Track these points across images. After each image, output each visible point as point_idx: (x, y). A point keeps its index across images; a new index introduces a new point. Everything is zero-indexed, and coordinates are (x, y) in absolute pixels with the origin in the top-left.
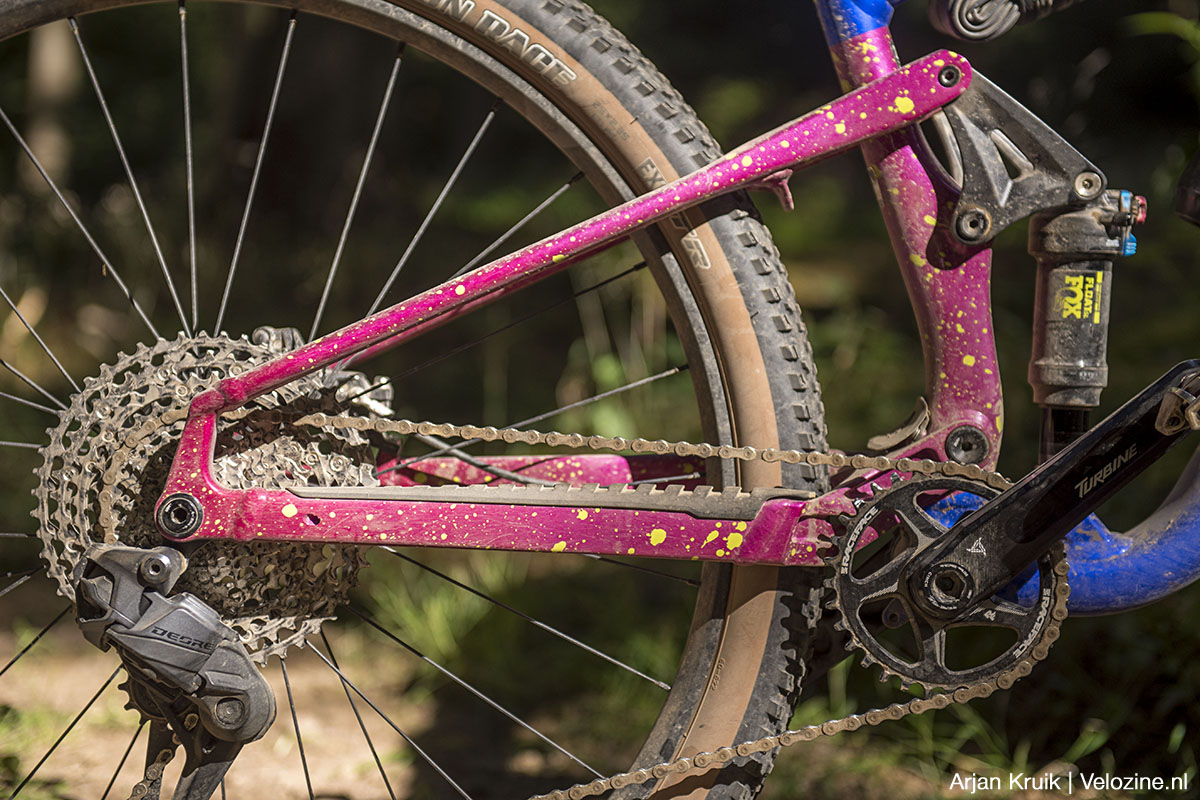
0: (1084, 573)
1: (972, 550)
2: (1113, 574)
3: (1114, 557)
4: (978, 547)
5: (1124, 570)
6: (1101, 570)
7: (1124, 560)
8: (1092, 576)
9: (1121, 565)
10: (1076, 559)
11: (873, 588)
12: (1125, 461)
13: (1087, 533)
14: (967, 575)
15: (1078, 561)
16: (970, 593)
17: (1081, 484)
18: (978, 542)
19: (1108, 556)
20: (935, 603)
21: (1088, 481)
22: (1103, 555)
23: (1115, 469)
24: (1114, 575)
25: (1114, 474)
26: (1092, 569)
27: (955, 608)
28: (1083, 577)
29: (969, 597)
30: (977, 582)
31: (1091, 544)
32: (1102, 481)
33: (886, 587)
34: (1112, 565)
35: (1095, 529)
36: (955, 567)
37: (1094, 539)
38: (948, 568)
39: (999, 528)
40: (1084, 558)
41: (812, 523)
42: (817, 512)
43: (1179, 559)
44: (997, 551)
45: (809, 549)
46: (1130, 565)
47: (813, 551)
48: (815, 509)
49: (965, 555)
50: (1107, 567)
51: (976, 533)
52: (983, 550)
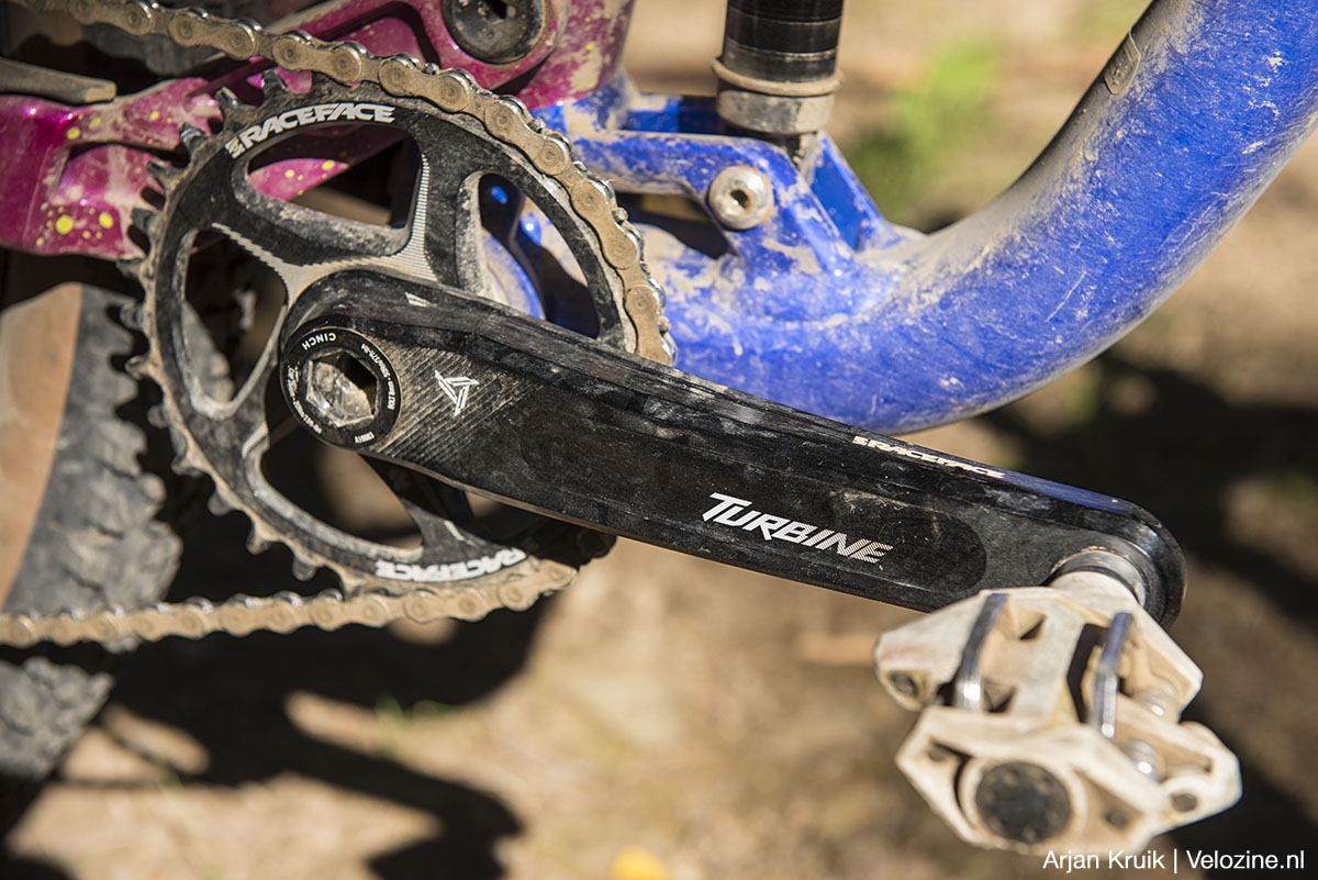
0: (759, 350)
1: (445, 383)
2: (824, 361)
3: (838, 319)
4: (458, 389)
5: (849, 357)
6: (798, 349)
7: (854, 332)
8: (774, 359)
9: (845, 346)
10: (749, 313)
11: (253, 228)
12: (841, 550)
13: (788, 251)
14: (391, 405)
15: (752, 319)
16: (368, 437)
17: (728, 500)
18: (467, 383)
19: (823, 315)
20: (292, 386)
21: (746, 511)
22: (811, 311)
23: (809, 543)
24: (826, 366)
25: (800, 547)
26: (779, 345)
27: (318, 429)
28: (755, 361)
29: (357, 440)
30: (398, 434)
31: (793, 279)
32: (767, 537)
33: (276, 254)
34: (825, 340)
35: (807, 242)
36: (386, 373)
37: (803, 267)
38: (371, 362)
39: (521, 405)
40: (768, 312)
41: (118, 159)
42: (118, 136)
43: (979, 352)
44: (480, 432)
45: (106, 221)
46: (867, 346)
47: (117, 224)
48: (115, 127)
49: (424, 375)
50: (814, 343)
51: (479, 366)
52: (460, 403)
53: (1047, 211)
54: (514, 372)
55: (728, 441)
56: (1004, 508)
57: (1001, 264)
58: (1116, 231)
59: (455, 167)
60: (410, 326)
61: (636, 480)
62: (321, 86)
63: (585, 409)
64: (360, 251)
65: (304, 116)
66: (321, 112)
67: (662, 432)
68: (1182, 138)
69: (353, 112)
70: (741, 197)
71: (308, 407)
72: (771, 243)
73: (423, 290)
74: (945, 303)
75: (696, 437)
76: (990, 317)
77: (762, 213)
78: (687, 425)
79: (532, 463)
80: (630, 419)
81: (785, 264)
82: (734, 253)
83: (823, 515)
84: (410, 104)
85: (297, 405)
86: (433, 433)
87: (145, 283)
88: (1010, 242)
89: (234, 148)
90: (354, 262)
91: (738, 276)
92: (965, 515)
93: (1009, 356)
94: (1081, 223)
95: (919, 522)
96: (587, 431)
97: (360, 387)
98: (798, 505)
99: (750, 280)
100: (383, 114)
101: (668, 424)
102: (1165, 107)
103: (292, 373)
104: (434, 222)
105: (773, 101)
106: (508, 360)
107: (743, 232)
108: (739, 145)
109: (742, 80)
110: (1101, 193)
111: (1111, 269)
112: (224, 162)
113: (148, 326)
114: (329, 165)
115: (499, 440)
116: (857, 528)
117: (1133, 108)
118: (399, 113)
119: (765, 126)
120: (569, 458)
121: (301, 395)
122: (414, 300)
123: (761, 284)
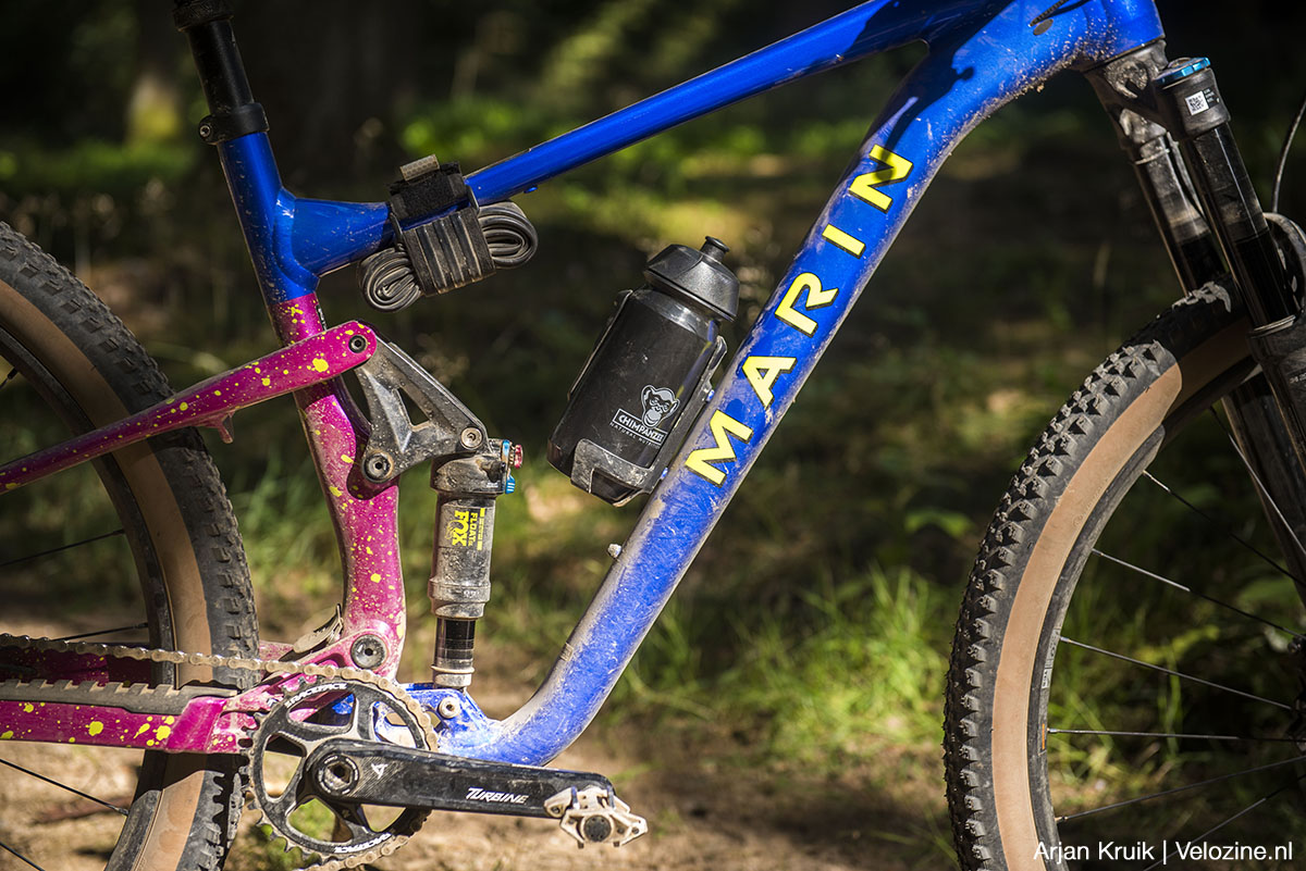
1: (375, 768)
3: (485, 745)
4: (379, 769)
6: (474, 757)
7: (491, 748)
9: (489, 752)
11: (292, 732)
12: (512, 801)
13: (466, 724)
14: (356, 779)
15: (456, 749)
16: (347, 792)
18: (383, 767)
19: (479, 744)
20: (320, 778)
21: (481, 793)
22: (476, 743)
23: (502, 800)
25: (499, 803)
26: (467, 757)
27: (329, 792)
29: (344, 793)
30: (358, 789)
31: (468, 734)
32: (488, 801)
33: (303, 738)
34: (482, 752)
35: (471, 721)
36: (354, 767)
37: (471, 729)
38: (350, 765)
39: (404, 770)
40: (461, 746)
41: (234, 717)
42: (237, 708)
43: (534, 747)
44: (388, 783)
45: (230, 739)
46: (496, 751)
47: (234, 740)
48: (237, 705)
49: (368, 766)
50: (478, 753)
51: (388, 760)
52: (380, 774)
53: (550, 700)
54: (401, 760)
55: (475, 770)
56: (562, 777)
57: (537, 718)
58: (573, 702)
59: (367, 701)
60: (361, 752)
61: (443, 789)
62: (320, 679)
63: (427, 767)
64: (333, 734)
65: (314, 690)
66: (320, 688)
67: (453, 771)
68: (590, 670)
69: (331, 687)
70: (449, 707)
71: (325, 784)
72: (460, 722)
73: (360, 742)
74: (521, 733)
75: (464, 770)
76: (536, 735)
77: (456, 712)
78: (461, 767)
79: (407, 790)
80: (442, 768)
81: (465, 728)
82: (447, 728)
83: (506, 790)
84: (351, 682)
85: (322, 784)
86: (371, 786)
87: (250, 757)
88: (539, 711)
89: (288, 704)
90: (332, 737)
91: (449, 735)
92: (550, 781)
93: (543, 748)
94: (562, 701)
95: (536, 786)
96: (427, 775)
97: (339, 777)
98: (497, 788)
99: (453, 735)
100: (342, 686)
101: (455, 767)
102: (584, 662)
103: (321, 773)
104: (360, 720)
105: (456, 676)
106: (398, 756)
107: (450, 719)
108: (447, 691)
109: (446, 670)
110: (568, 691)
111: (573, 714)
112: (284, 710)
113: (250, 773)
114: (312, 710)
115: (394, 784)
116: (517, 792)
117: (574, 663)
118: (348, 685)
119: (454, 685)
120: (420, 785)
121: (323, 780)
122: (356, 745)
123: (457, 736)
